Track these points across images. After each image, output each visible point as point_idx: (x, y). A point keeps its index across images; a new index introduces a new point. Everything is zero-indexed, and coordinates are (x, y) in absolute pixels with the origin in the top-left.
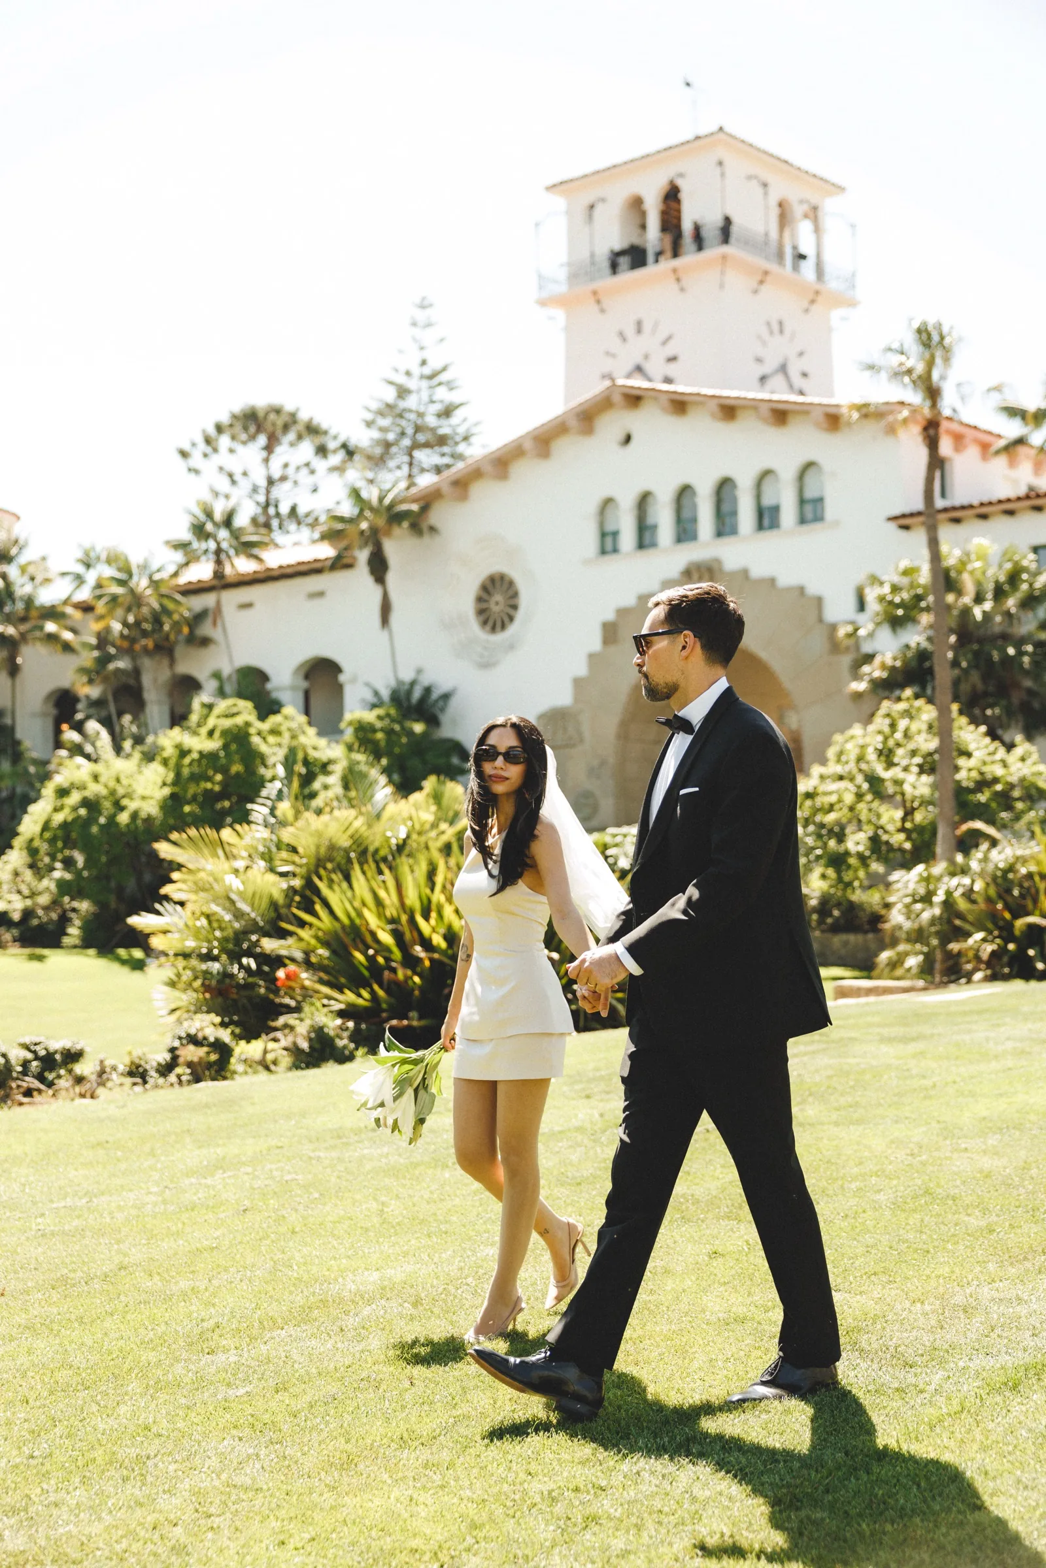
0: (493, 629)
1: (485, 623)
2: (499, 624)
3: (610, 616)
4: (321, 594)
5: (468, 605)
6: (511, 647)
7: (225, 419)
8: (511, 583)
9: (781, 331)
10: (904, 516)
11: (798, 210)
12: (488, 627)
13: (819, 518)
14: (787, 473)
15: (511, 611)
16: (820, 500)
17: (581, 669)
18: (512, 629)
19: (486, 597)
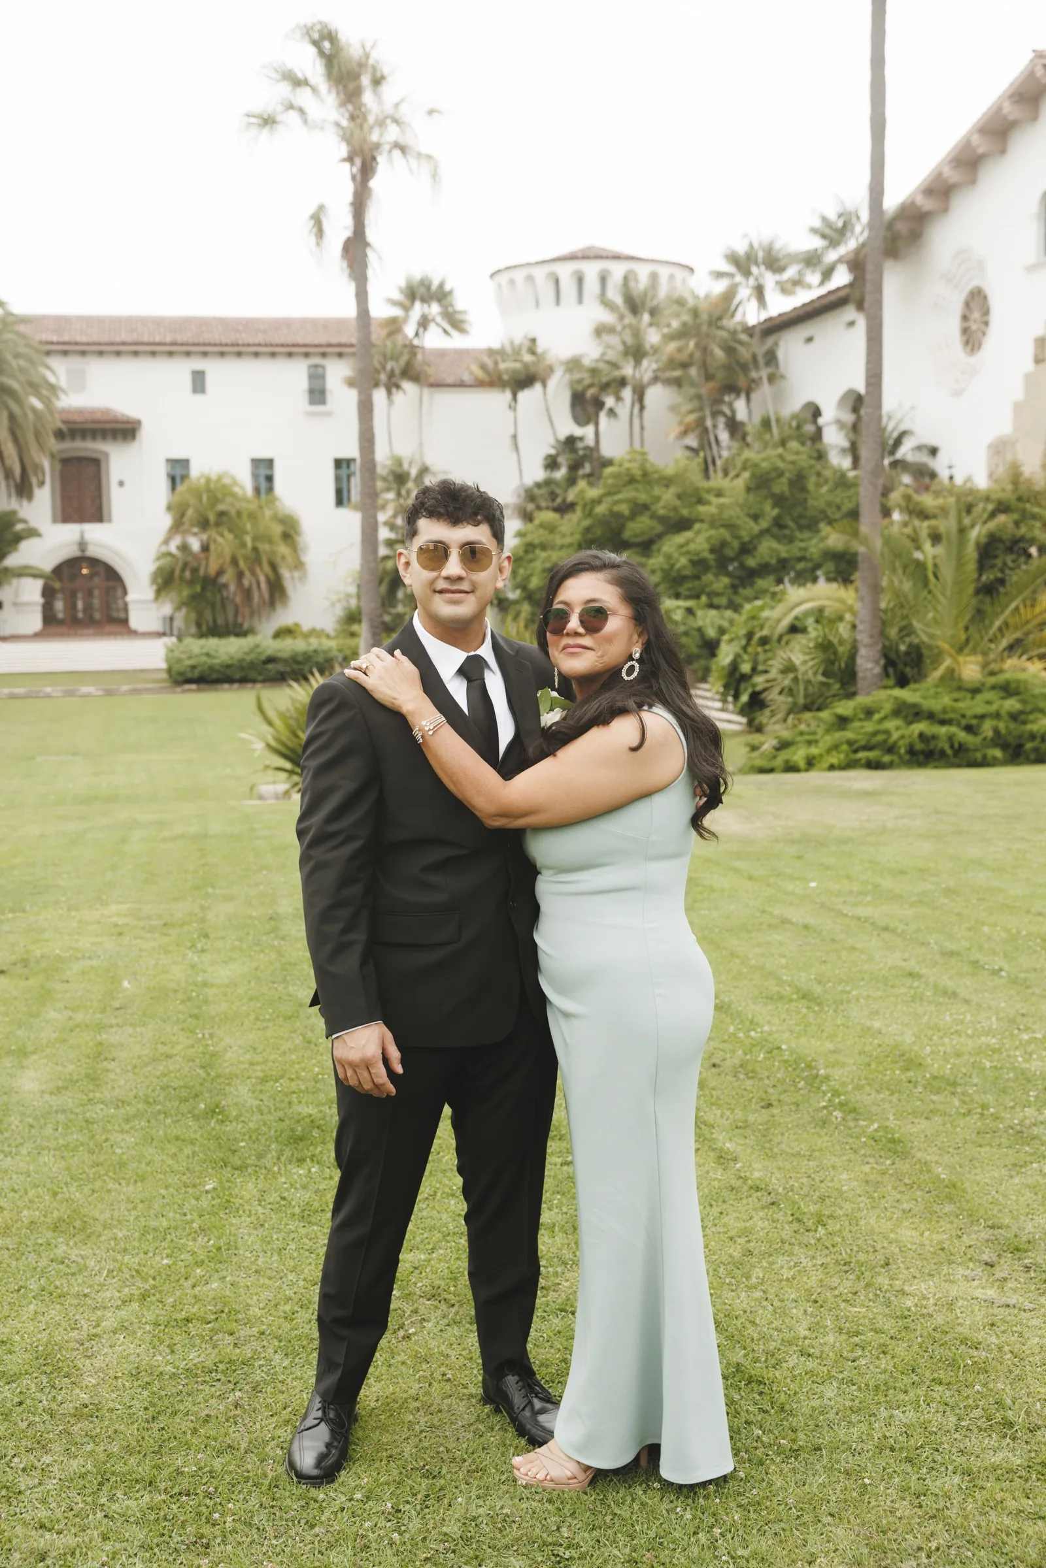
0: (972, 350)
1: (967, 343)
2: (976, 345)
5: (956, 326)
6: (982, 372)
8: (985, 297)
12: (969, 348)
15: (983, 327)
17: (1019, 393)
18: (986, 348)
19: (968, 314)
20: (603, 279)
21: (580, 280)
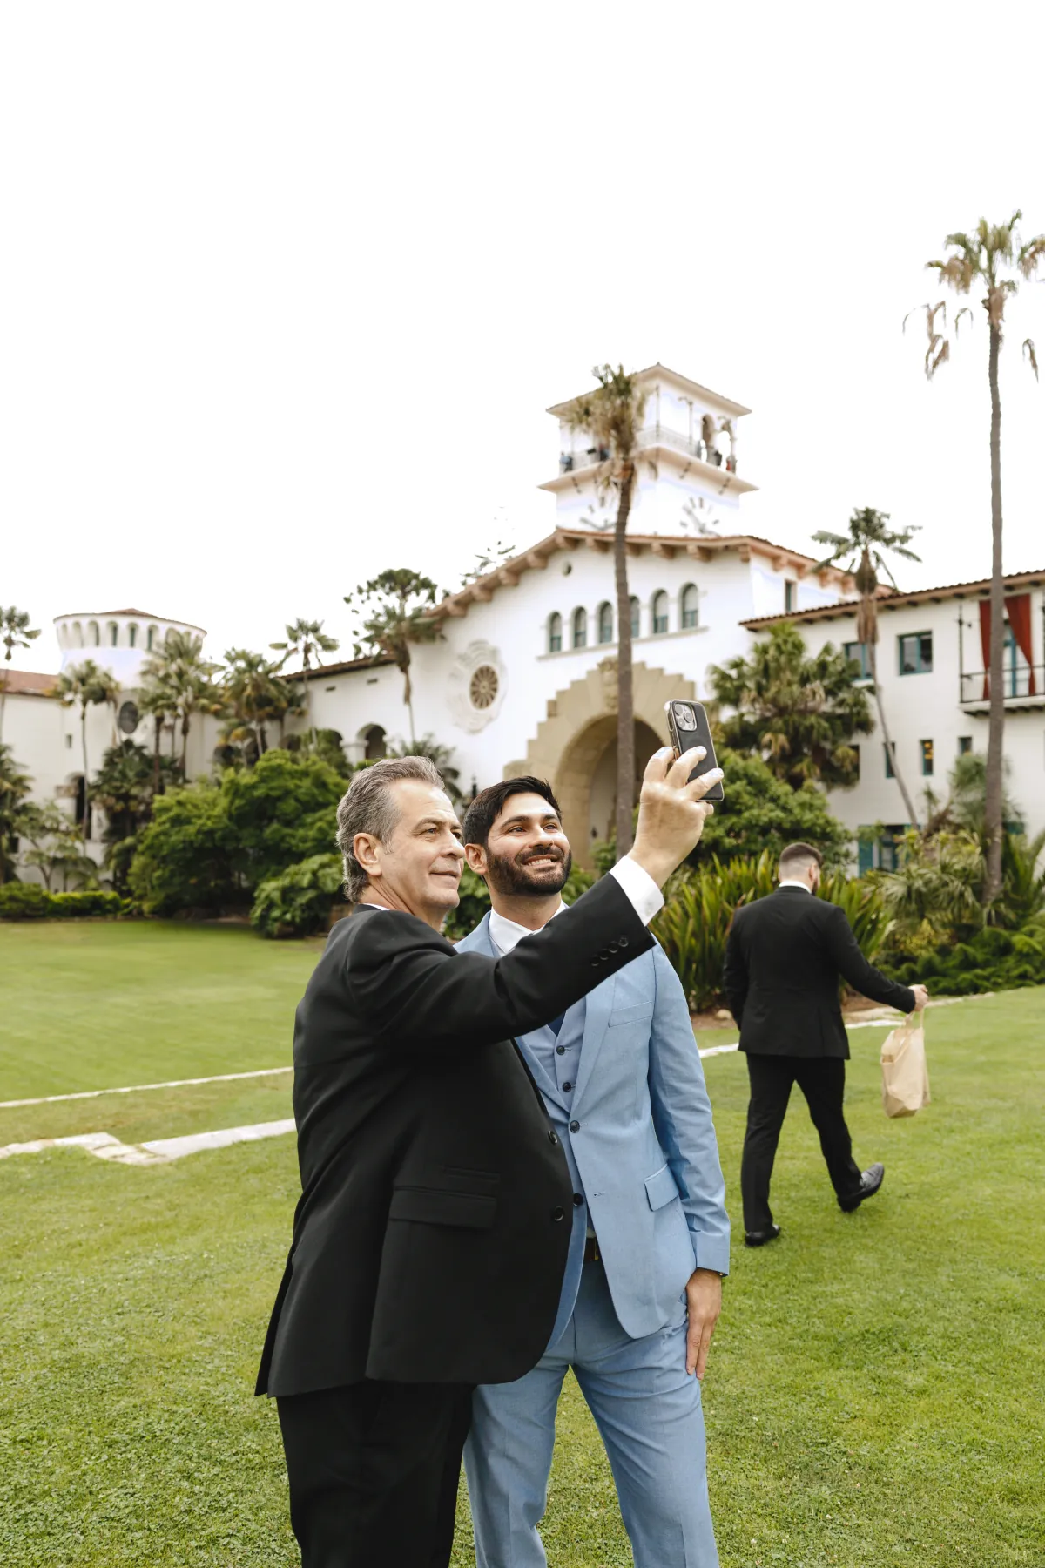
0: (481, 706)
1: (476, 701)
2: (485, 702)
3: (552, 696)
4: (375, 681)
5: (465, 690)
6: (490, 720)
7: (374, 577)
8: (493, 673)
9: (701, 506)
10: (751, 622)
11: (718, 424)
12: (478, 704)
13: (694, 623)
14: (673, 592)
15: (492, 692)
16: (695, 612)
17: (533, 734)
18: (494, 705)
19: (477, 683)
20: (151, 632)
21: (133, 630)
